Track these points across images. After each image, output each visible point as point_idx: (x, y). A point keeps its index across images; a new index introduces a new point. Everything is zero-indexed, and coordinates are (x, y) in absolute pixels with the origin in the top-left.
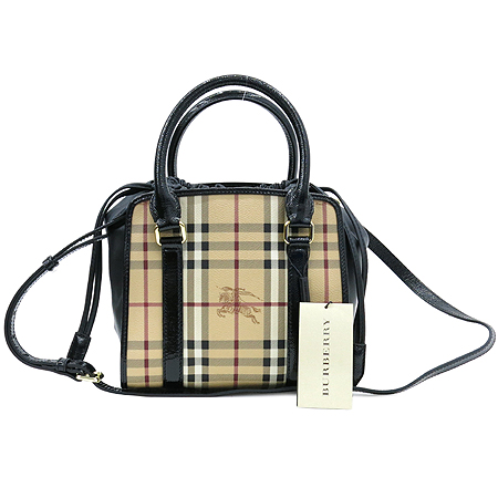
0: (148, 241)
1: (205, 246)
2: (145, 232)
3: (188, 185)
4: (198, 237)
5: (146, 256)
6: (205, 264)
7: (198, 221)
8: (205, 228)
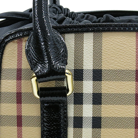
0: (23, 91)
1: (97, 99)
2: (19, 78)
3: (73, 16)
4: (88, 87)
5: (19, 110)
6: (97, 123)
7: (88, 65)
8: (97, 75)
